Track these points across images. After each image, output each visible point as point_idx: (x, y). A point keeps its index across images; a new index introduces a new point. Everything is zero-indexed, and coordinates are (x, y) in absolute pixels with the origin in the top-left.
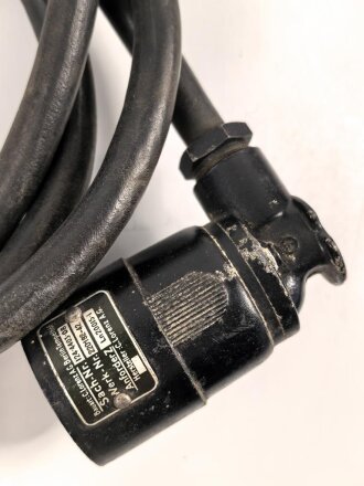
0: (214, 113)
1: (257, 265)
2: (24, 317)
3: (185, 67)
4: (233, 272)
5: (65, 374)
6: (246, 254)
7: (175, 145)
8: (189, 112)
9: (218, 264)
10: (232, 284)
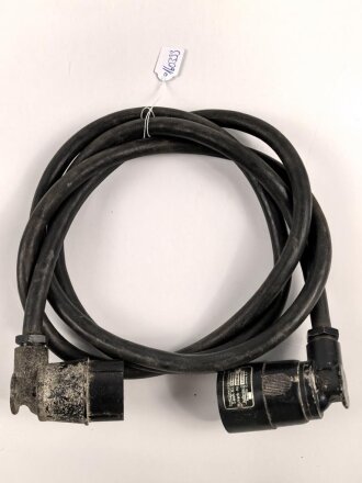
0: (328, 320)
1: (307, 382)
2: (226, 364)
3: (324, 294)
4: (297, 379)
5: (226, 387)
6: (305, 376)
7: (307, 324)
8: (319, 312)
9: (294, 375)
10: (295, 384)
